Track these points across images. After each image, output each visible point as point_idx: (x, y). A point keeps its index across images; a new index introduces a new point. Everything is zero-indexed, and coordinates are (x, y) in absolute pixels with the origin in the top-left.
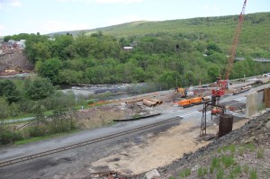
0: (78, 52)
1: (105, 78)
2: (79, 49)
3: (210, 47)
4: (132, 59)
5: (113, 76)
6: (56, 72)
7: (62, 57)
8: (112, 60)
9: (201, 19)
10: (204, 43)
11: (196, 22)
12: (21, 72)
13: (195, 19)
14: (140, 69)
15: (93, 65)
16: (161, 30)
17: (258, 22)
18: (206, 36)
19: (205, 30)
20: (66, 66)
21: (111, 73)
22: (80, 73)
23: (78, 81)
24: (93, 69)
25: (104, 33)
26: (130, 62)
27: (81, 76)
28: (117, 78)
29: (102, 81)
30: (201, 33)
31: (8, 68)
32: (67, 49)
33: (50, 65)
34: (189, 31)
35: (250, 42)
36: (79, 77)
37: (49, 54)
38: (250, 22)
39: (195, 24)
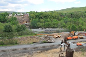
1: (51, 26)
2: (45, 16)
5: (54, 25)
7: (39, 18)
12: (26, 23)
16: (79, 11)
20: (39, 21)
22: (43, 24)
23: (42, 26)
29: (50, 27)
31: (24, 21)
32: (41, 16)
33: (34, 21)
36: (42, 25)
37: (35, 17)
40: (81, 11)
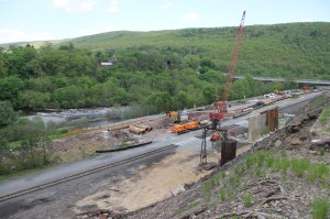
0: (43, 69)
1: (80, 101)
2: (45, 64)
3: (205, 64)
4: (112, 78)
5: (89, 99)
6: (15, 94)
7: (22, 75)
8: (87, 79)
9: (194, 30)
10: (196, 58)
11: (188, 33)
13: (186, 30)
14: (122, 90)
15: (64, 85)
16: (145, 43)
17: (257, 36)
18: (199, 51)
19: (197, 42)
20: (28, 87)
21: (87, 95)
22: (47, 95)
23: (45, 105)
24: (63, 90)
25: (76, 46)
26: (110, 81)
27: (49, 98)
28: (94, 100)
29: (75, 105)
30: (193, 47)
32: (29, 65)
33: (6, 86)
34: (179, 44)
35: (249, 58)
36: (45, 101)
37: (5, 70)
38: (248, 35)
39: (186, 36)
40: (153, 43)
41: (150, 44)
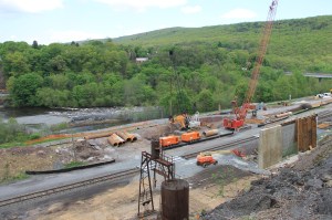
3: (254, 59)
9: (248, 24)
11: (243, 28)
13: (241, 25)
17: (319, 28)
18: (252, 46)
19: (251, 37)
30: (246, 42)
34: (232, 39)
35: (308, 53)
38: (308, 28)
39: (240, 31)
40: (205, 39)
41: (201, 39)
